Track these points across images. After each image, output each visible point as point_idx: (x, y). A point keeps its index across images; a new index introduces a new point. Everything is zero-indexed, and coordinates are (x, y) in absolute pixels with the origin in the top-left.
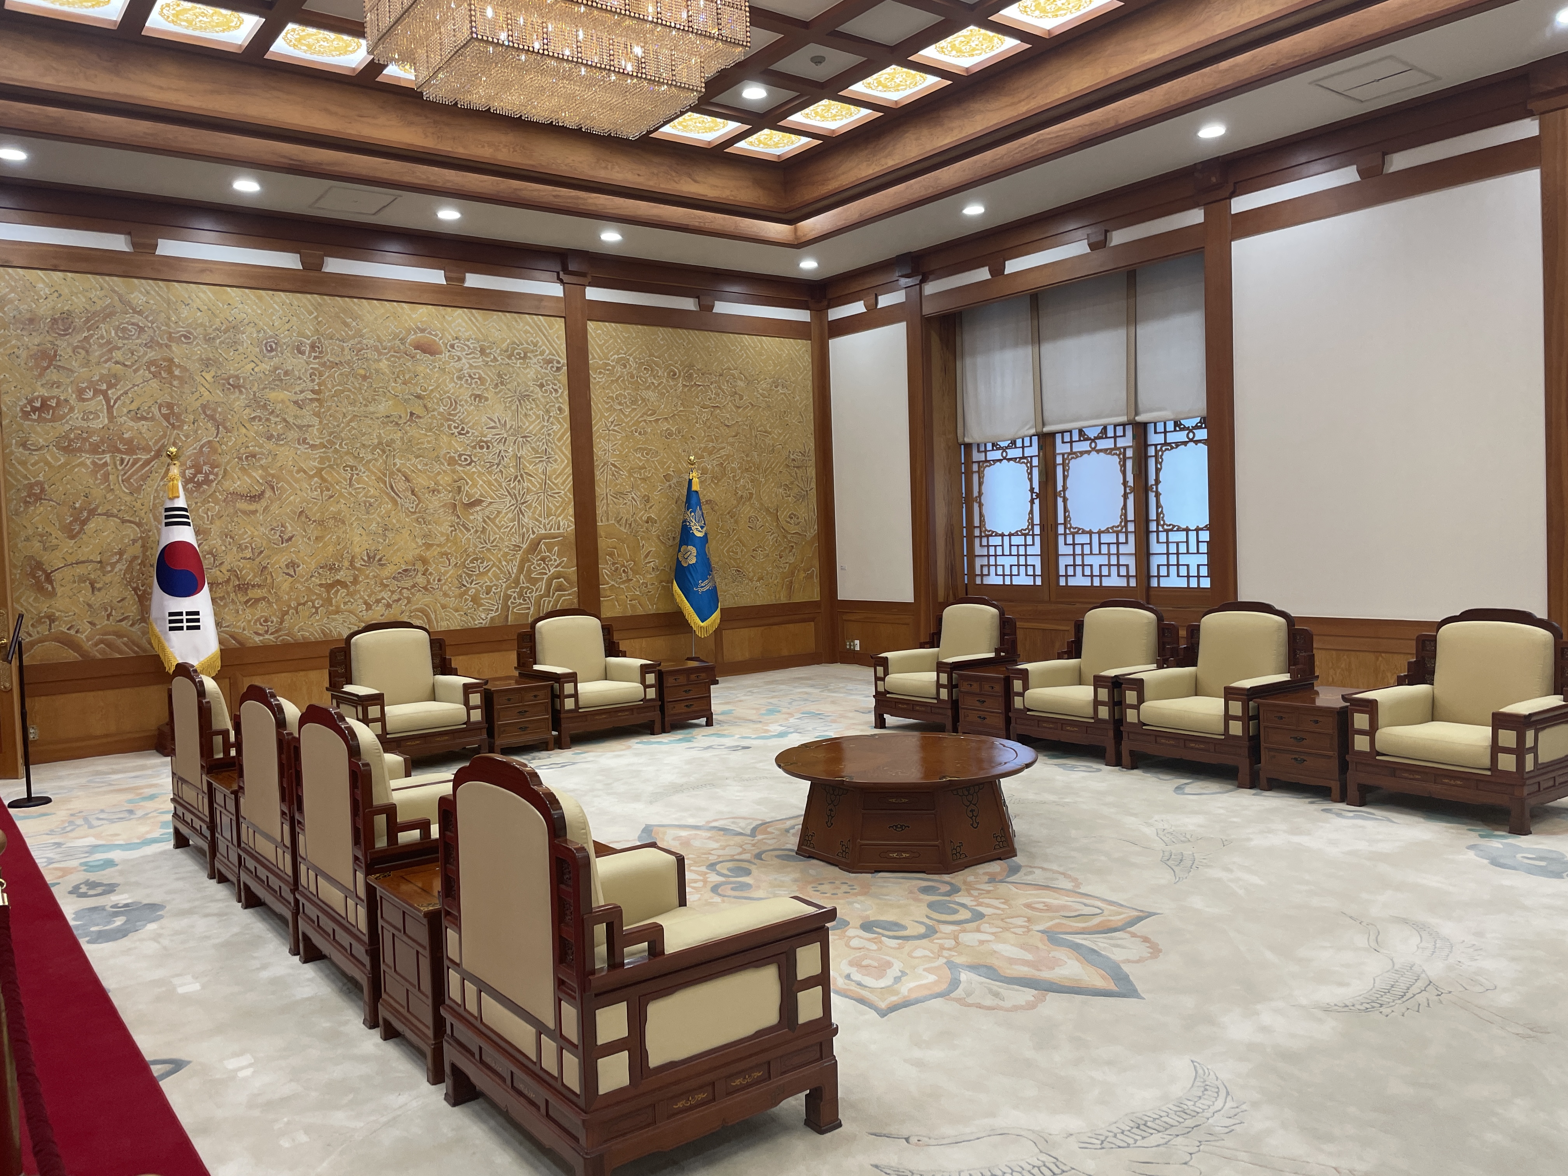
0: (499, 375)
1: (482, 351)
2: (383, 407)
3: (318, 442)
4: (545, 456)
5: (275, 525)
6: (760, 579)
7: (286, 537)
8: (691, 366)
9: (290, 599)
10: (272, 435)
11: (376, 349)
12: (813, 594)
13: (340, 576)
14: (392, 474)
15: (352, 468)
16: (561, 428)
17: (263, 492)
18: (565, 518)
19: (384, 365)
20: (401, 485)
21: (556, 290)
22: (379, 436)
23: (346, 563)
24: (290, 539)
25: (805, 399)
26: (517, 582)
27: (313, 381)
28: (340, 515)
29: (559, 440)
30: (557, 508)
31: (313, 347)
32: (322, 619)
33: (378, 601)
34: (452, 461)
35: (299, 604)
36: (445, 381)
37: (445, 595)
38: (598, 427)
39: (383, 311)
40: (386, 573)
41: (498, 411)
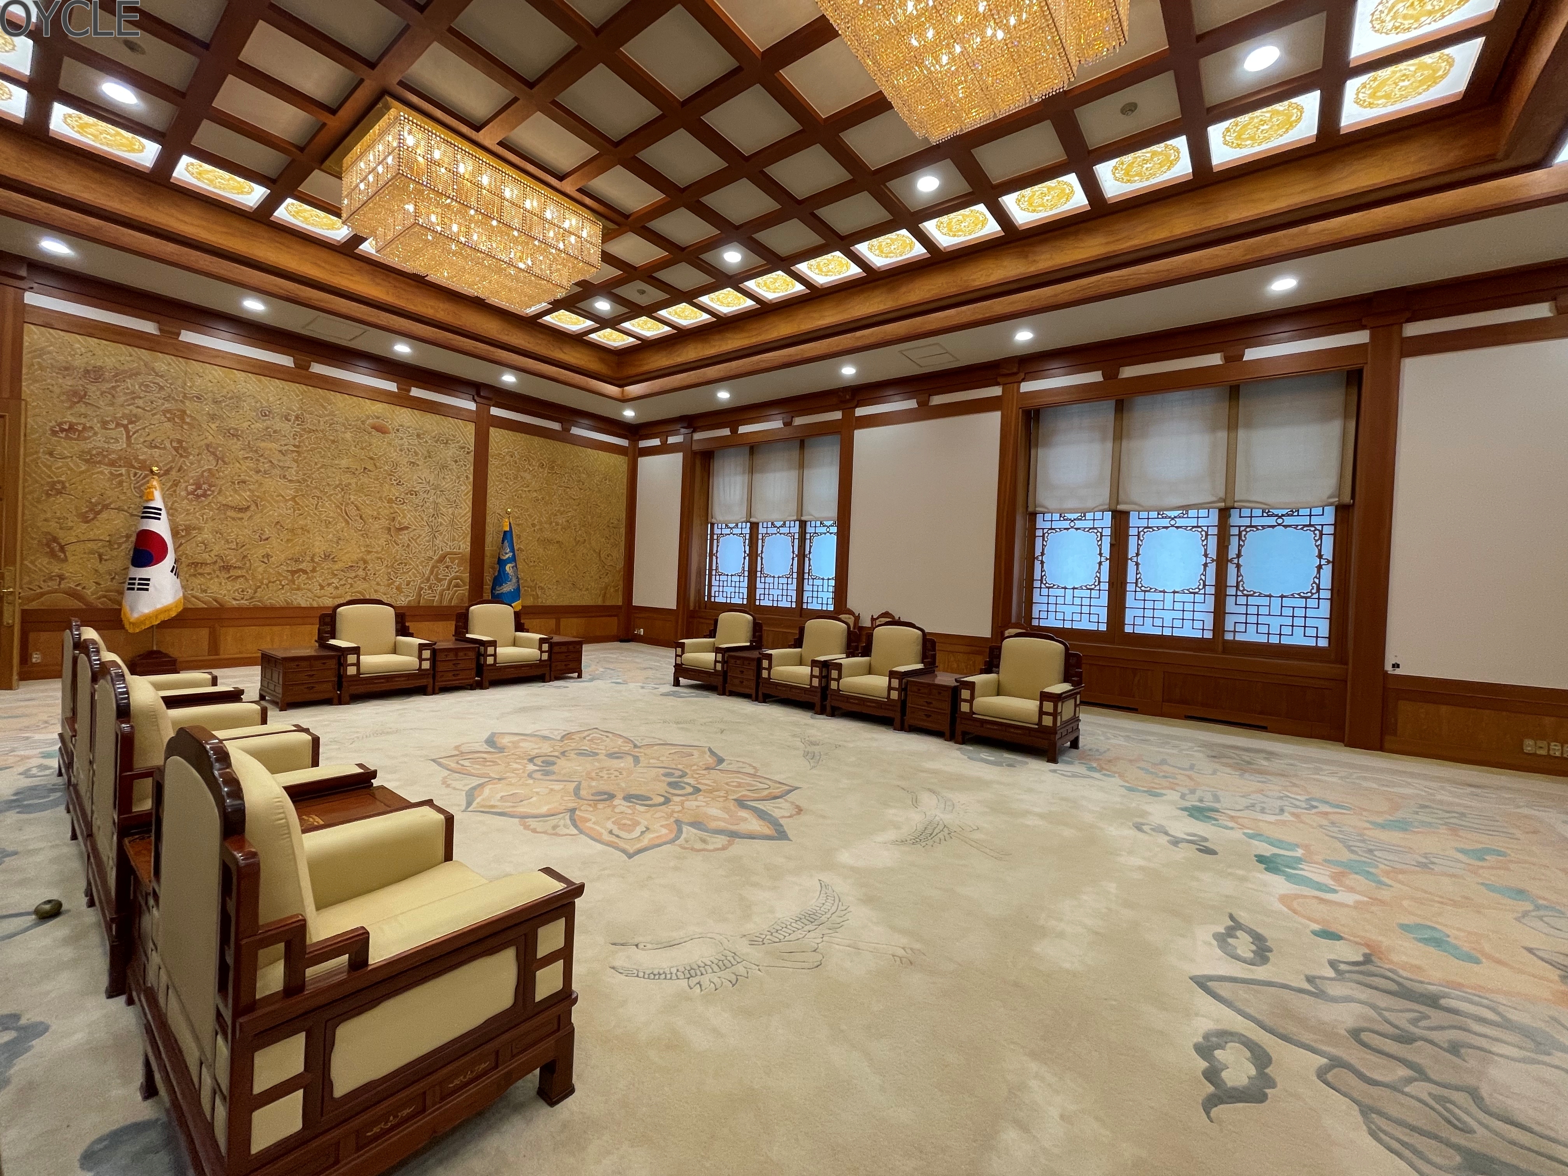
0: (428, 452)
1: (418, 436)
2: (344, 463)
3: (295, 478)
4: (455, 504)
5: (256, 528)
6: (587, 589)
7: (264, 537)
8: (554, 462)
9: (263, 578)
10: (260, 471)
11: (344, 425)
12: (618, 600)
13: (303, 566)
14: (348, 504)
15: (318, 497)
16: (466, 489)
17: (249, 507)
18: (465, 542)
19: (348, 436)
20: (353, 512)
21: (472, 406)
22: (340, 480)
23: (308, 559)
24: (267, 539)
25: (622, 489)
26: (428, 580)
27: (295, 439)
28: (306, 526)
29: (465, 495)
30: (460, 536)
31: (297, 417)
32: (286, 592)
33: (329, 585)
34: (390, 501)
35: (270, 582)
36: (390, 451)
37: (378, 584)
38: (491, 490)
39: (351, 402)
40: (336, 567)
41: (425, 474)
